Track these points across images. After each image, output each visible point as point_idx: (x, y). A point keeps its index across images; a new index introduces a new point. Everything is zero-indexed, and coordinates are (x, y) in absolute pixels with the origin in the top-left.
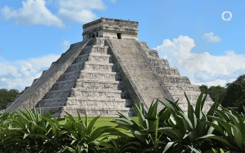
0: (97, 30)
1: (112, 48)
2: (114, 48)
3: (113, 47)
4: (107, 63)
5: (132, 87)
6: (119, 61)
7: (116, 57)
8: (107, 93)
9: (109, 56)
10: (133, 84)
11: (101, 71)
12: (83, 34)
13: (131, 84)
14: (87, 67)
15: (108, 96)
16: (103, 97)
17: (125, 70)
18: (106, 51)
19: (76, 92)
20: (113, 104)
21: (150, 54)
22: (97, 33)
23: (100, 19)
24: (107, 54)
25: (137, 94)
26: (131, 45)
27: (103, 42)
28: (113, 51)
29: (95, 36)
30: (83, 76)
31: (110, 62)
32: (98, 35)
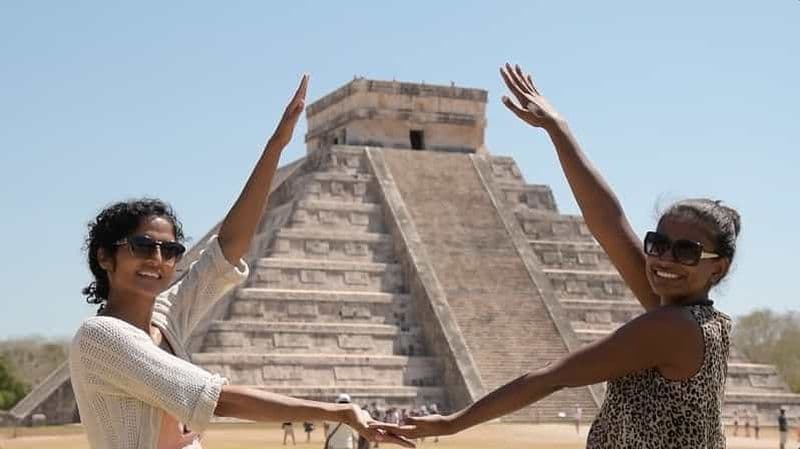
0: (343, 120)
1: (381, 183)
2: (389, 180)
3: (385, 177)
4: (361, 231)
5: (433, 312)
6: (402, 225)
7: (392, 210)
8: (345, 336)
9: (370, 206)
10: (439, 303)
11: (335, 260)
12: (306, 136)
13: (433, 304)
14: (282, 248)
15: (349, 346)
16: (328, 352)
17: (416, 255)
18: (362, 191)
19: (226, 334)
20: (362, 374)
21: (523, 199)
22: (344, 131)
23: (349, 85)
24: (364, 202)
25: (449, 339)
26: (456, 169)
27: (355, 162)
28: (384, 189)
29: (339, 141)
30: (262, 279)
31: (371, 230)
32: (348, 138)
